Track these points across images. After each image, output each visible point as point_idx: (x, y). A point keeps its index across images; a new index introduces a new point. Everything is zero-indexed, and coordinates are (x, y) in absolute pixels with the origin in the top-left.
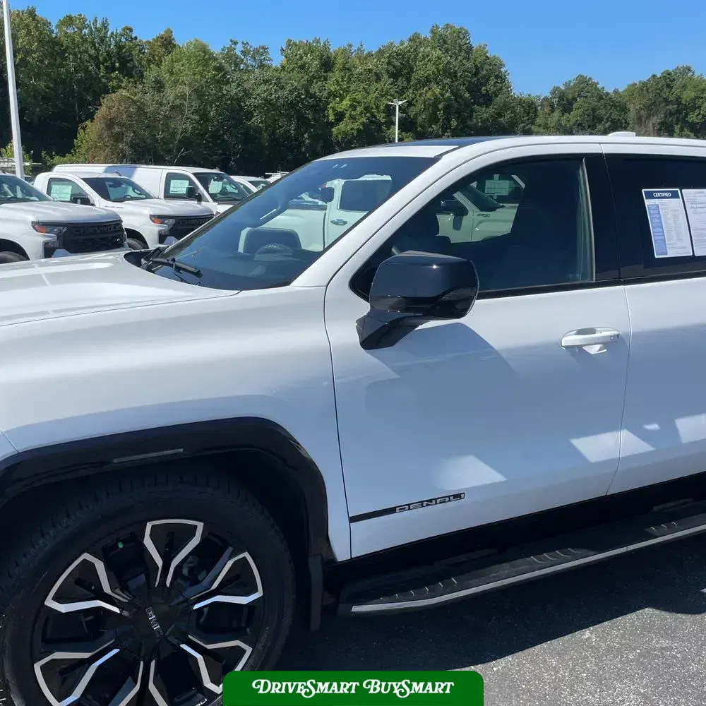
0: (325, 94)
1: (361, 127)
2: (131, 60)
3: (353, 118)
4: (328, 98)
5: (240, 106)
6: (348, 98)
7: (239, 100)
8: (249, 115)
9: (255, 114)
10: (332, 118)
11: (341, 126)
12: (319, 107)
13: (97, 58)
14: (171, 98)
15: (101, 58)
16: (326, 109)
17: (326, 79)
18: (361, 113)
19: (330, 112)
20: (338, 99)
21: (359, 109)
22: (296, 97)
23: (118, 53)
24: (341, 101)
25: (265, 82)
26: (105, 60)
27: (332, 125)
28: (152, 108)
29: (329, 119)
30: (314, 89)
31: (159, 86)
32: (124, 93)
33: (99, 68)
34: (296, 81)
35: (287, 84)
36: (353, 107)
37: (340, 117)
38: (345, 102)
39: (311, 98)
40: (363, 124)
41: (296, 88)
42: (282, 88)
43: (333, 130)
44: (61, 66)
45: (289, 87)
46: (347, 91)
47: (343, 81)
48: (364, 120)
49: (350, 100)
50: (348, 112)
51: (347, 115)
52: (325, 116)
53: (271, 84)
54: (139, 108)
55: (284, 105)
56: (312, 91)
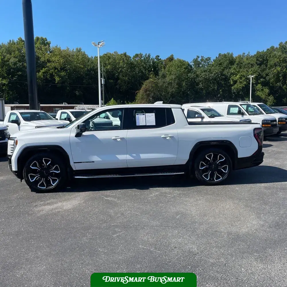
0: (229, 74)
1: (244, 86)
2: (158, 67)
3: (241, 82)
4: (230, 75)
5: (195, 81)
6: (239, 75)
7: (195, 79)
8: (198, 84)
9: (200, 83)
10: (232, 83)
11: (236, 86)
12: (226, 79)
13: (146, 67)
14: (168, 80)
15: (147, 67)
16: (229, 79)
17: (230, 68)
18: (244, 80)
19: (231, 80)
20: (235, 75)
21: (243, 79)
22: (217, 76)
23: (153, 65)
24: (236, 76)
25: (204, 71)
26: (149, 68)
27: (232, 85)
28: (161, 84)
29: (230, 83)
30: (225, 72)
31: (164, 76)
32: (151, 80)
33: (146, 71)
34: (217, 70)
35: (214, 71)
36: (241, 78)
37: (235, 82)
38: (237, 76)
39: (223, 76)
40: (245, 85)
41: (217, 73)
42: (212, 73)
43: (232, 87)
44: (134, 71)
45: (214, 72)
46: (239, 72)
47: (237, 68)
48: (245, 83)
49: (239, 76)
50: (239, 80)
51: (238, 81)
52: (229, 82)
53: (207, 72)
54: (156, 85)
55: (212, 79)
56: (224, 73)
